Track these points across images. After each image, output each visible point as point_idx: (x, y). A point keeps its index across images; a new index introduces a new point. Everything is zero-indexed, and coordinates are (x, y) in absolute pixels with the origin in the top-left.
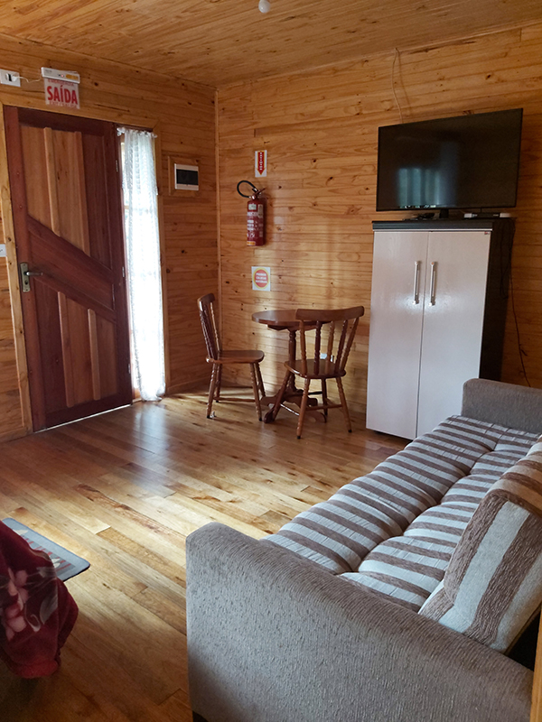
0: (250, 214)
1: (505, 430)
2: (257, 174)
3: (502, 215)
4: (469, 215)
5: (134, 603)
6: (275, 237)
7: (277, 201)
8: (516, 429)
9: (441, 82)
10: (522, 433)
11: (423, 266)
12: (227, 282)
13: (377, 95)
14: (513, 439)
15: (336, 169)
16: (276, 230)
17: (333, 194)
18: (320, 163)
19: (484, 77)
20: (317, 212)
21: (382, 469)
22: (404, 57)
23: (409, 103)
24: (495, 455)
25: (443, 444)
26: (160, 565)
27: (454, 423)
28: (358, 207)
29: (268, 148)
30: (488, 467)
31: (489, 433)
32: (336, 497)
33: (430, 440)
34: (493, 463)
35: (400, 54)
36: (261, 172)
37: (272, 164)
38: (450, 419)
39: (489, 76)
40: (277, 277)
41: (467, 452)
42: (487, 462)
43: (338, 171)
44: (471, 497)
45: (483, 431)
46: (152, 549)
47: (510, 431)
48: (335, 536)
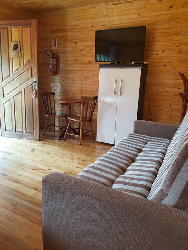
0: (51, 62)
1: (149, 137)
2: (53, 48)
3: (145, 63)
4: (133, 63)
5: (12, 213)
6: (61, 72)
7: (61, 58)
8: (153, 136)
9: (122, 16)
10: (155, 138)
11: (117, 81)
12: (41, 89)
13: (99, 20)
14: (153, 140)
15: (84, 46)
16: (61, 69)
17: (83, 56)
18: (78, 44)
19: (137, 15)
20: (76, 62)
21: (111, 151)
22: (109, 6)
23: (110, 23)
24: (149, 145)
25: (130, 142)
26: (21, 196)
27: (131, 135)
28: (92, 61)
29: (58, 38)
30: (148, 149)
31: (145, 138)
32: (96, 162)
33: (125, 141)
34: (149, 148)
35: (107, 5)
36: (55, 47)
37: (59, 44)
38: (130, 134)
39: (139, 15)
40: (61, 87)
41: (139, 144)
42: (147, 147)
43: (85, 47)
44: (146, 159)
45: (143, 138)
46: (17, 190)
47: (151, 137)
48: (100, 176)
